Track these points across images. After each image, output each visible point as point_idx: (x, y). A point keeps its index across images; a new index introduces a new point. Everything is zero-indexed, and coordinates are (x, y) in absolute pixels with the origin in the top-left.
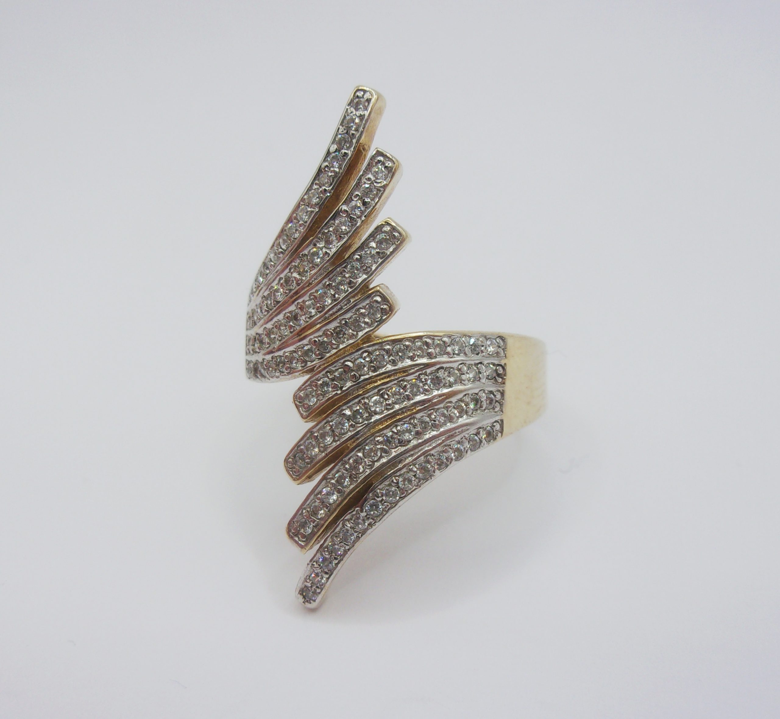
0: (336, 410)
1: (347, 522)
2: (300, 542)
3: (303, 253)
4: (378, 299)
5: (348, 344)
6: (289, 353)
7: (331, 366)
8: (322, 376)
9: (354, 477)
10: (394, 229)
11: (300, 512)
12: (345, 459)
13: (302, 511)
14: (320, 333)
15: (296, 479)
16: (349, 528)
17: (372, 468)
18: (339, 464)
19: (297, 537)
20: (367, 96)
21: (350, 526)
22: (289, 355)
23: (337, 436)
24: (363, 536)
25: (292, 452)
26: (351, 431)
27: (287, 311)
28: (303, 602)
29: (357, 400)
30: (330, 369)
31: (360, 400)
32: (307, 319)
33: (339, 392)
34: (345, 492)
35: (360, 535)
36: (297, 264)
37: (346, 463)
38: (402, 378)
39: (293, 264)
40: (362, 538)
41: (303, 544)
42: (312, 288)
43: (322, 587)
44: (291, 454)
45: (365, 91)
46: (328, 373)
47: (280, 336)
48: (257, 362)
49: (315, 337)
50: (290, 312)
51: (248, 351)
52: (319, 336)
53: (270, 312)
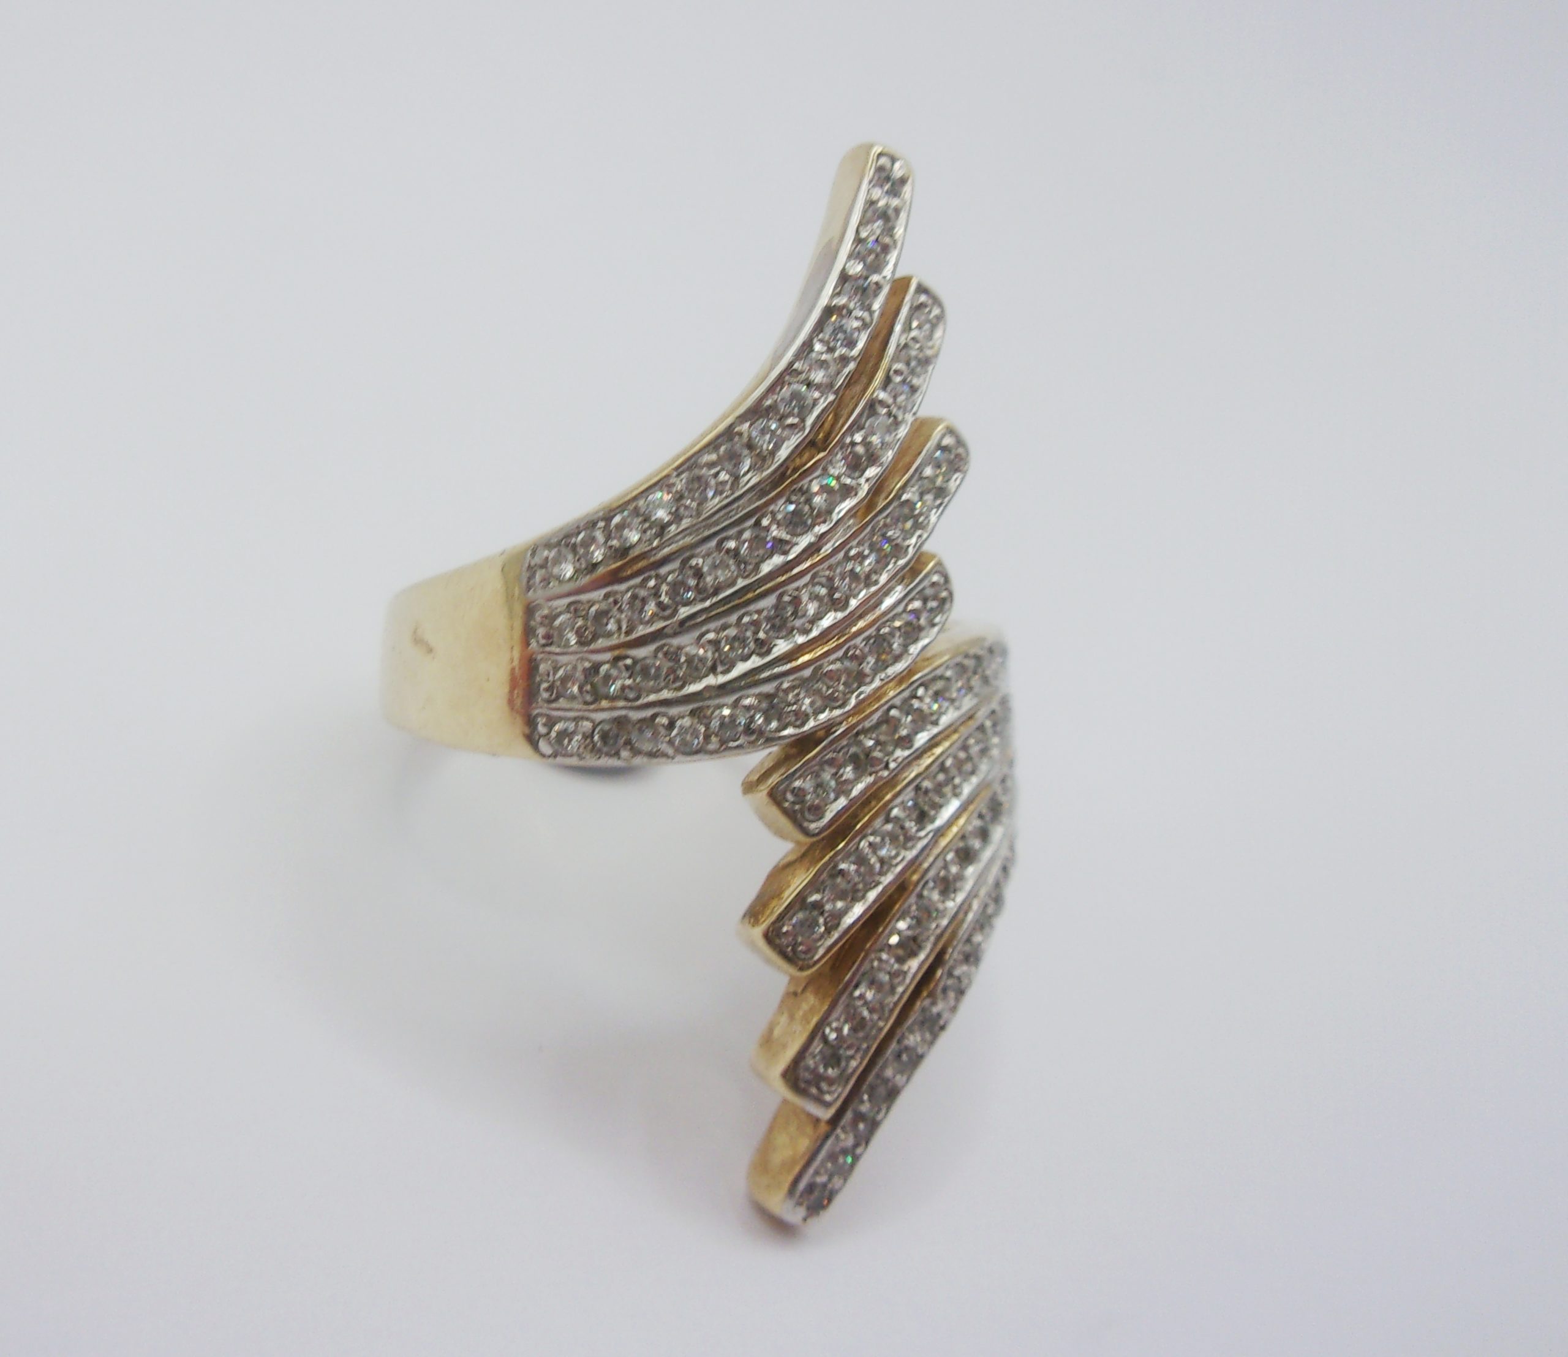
2: (824, 1097)
3: (799, 485)
4: (941, 580)
5: (895, 674)
7: (864, 720)
8: (847, 743)
11: (819, 1034)
14: (841, 654)
15: (805, 967)
19: (814, 1087)
20: (900, 168)
27: (752, 607)
29: (913, 786)
31: (918, 784)
33: (885, 773)
36: (777, 509)
39: (770, 507)
41: (829, 1098)
42: (821, 562)
45: (893, 160)
46: (857, 734)
47: (722, 663)
48: (620, 722)
49: (833, 662)
50: (759, 612)
51: (551, 695)
52: (838, 659)
53: (684, 612)
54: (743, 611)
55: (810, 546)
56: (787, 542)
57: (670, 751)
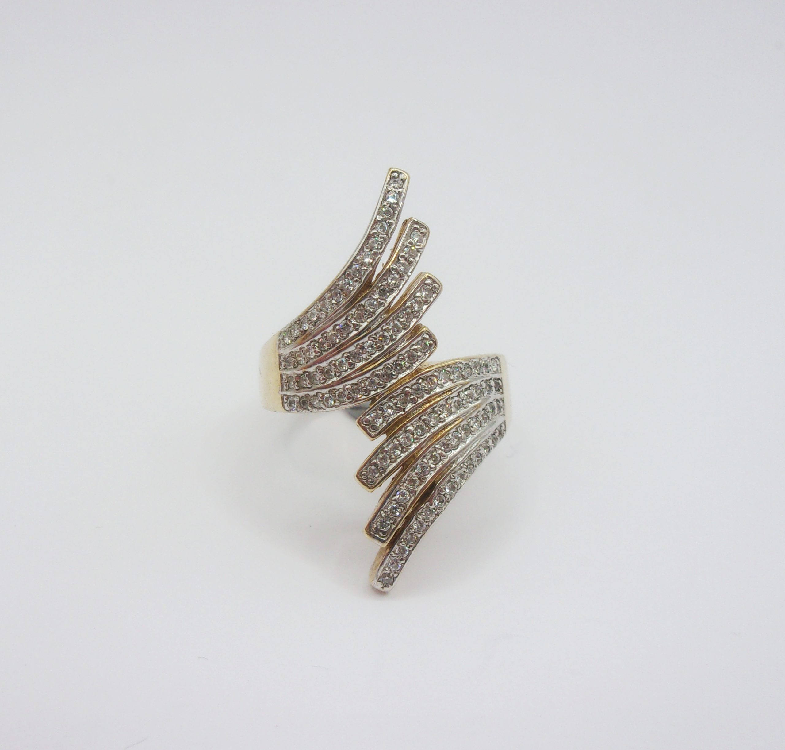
0: (402, 427)
1: (419, 515)
2: (382, 538)
3: (360, 303)
4: (427, 337)
5: (406, 374)
6: (350, 385)
7: (393, 393)
8: (386, 402)
9: (423, 479)
10: (434, 281)
11: (379, 514)
12: (414, 465)
13: (380, 513)
14: (382, 367)
15: (371, 488)
16: (421, 520)
17: (435, 470)
18: (409, 471)
19: (377, 534)
20: (402, 176)
21: (422, 518)
22: (350, 387)
23: (405, 448)
24: (432, 525)
25: (365, 467)
26: (415, 443)
27: (346, 351)
28: (382, 588)
29: (417, 418)
30: (393, 395)
31: (420, 417)
32: (368, 357)
33: (403, 413)
34: (416, 491)
35: (430, 524)
36: (353, 313)
37: (415, 469)
38: (449, 396)
39: (350, 313)
40: (431, 526)
41: (384, 539)
42: (371, 332)
43: (399, 571)
44: (364, 468)
45: (399, 173)
46: (391, 398)
47: (338, 373)
48: (307, 396)
49: (378, 371)
50: (349, 352)
51: (287, 388)
52: (380, 370)
53: (324, 354)
54: (343, 353)
55: (367, 326)
56: (358, 325)
57: (324, 407)
